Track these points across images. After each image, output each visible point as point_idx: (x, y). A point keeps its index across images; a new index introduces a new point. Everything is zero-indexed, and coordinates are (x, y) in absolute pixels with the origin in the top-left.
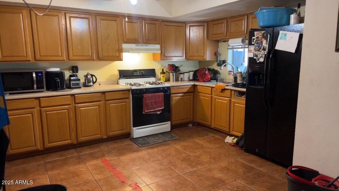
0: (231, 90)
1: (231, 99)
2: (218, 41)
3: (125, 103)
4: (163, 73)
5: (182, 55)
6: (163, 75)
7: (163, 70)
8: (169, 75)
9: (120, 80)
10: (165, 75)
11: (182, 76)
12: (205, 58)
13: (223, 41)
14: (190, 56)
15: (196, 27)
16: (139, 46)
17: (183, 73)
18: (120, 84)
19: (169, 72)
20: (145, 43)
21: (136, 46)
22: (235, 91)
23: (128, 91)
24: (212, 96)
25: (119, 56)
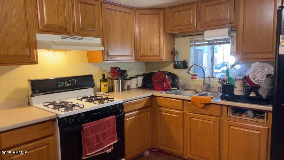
0: (222, 105)
1: (221, 118)
2: (174, 36)
3: (46, 147)
4: (104, 80)
5: (130, 54)
6: (104, 84)
7: (104, 75)
8: (113, 83)
9: (34, 98)
10: (107, 83)
11: (128, 83)
12: (161, 58)
13: (183, 36)
14: (141, 56)
15: (148, 15)
16: (67, 38)
17: (130, 79)
18: (34, 105)
19: (112, 79)
20: (76, 34)
21: (62, 38)
22: (228, 106)
23: (51, 122)
24: (183, 113)
25: (30, 56)
